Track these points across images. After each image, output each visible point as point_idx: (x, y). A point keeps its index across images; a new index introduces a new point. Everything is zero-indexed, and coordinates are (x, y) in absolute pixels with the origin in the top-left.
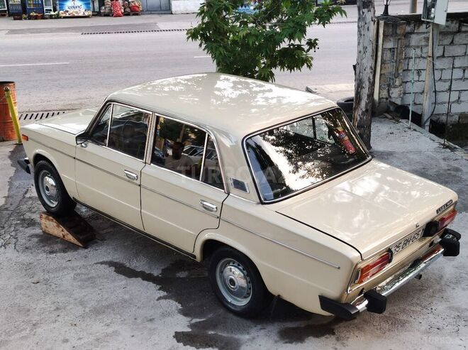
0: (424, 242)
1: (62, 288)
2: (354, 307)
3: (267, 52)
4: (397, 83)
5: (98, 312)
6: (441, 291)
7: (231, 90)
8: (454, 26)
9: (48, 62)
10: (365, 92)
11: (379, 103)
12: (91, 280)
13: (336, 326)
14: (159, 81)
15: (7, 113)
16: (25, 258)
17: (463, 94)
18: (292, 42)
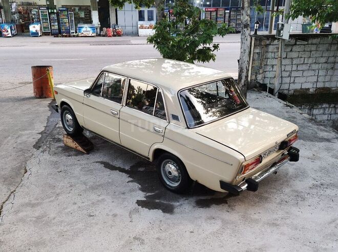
0: (279, 153)
1: (74, 175)
2: (239, 187)
3: (191, 51)
4: (261, 72)
5: (93, 188)
6: (287, 181)
7: (171, 68)
8: (293, 41)
9: (72, 58)
10: (244, 74)
11: (251, 82)
12: (90, 171)
13: (228, 199)
14: (131, 62)
15: (48, 83)
16: (54, 159)
17: (297, 79)
18: (205, 45)
